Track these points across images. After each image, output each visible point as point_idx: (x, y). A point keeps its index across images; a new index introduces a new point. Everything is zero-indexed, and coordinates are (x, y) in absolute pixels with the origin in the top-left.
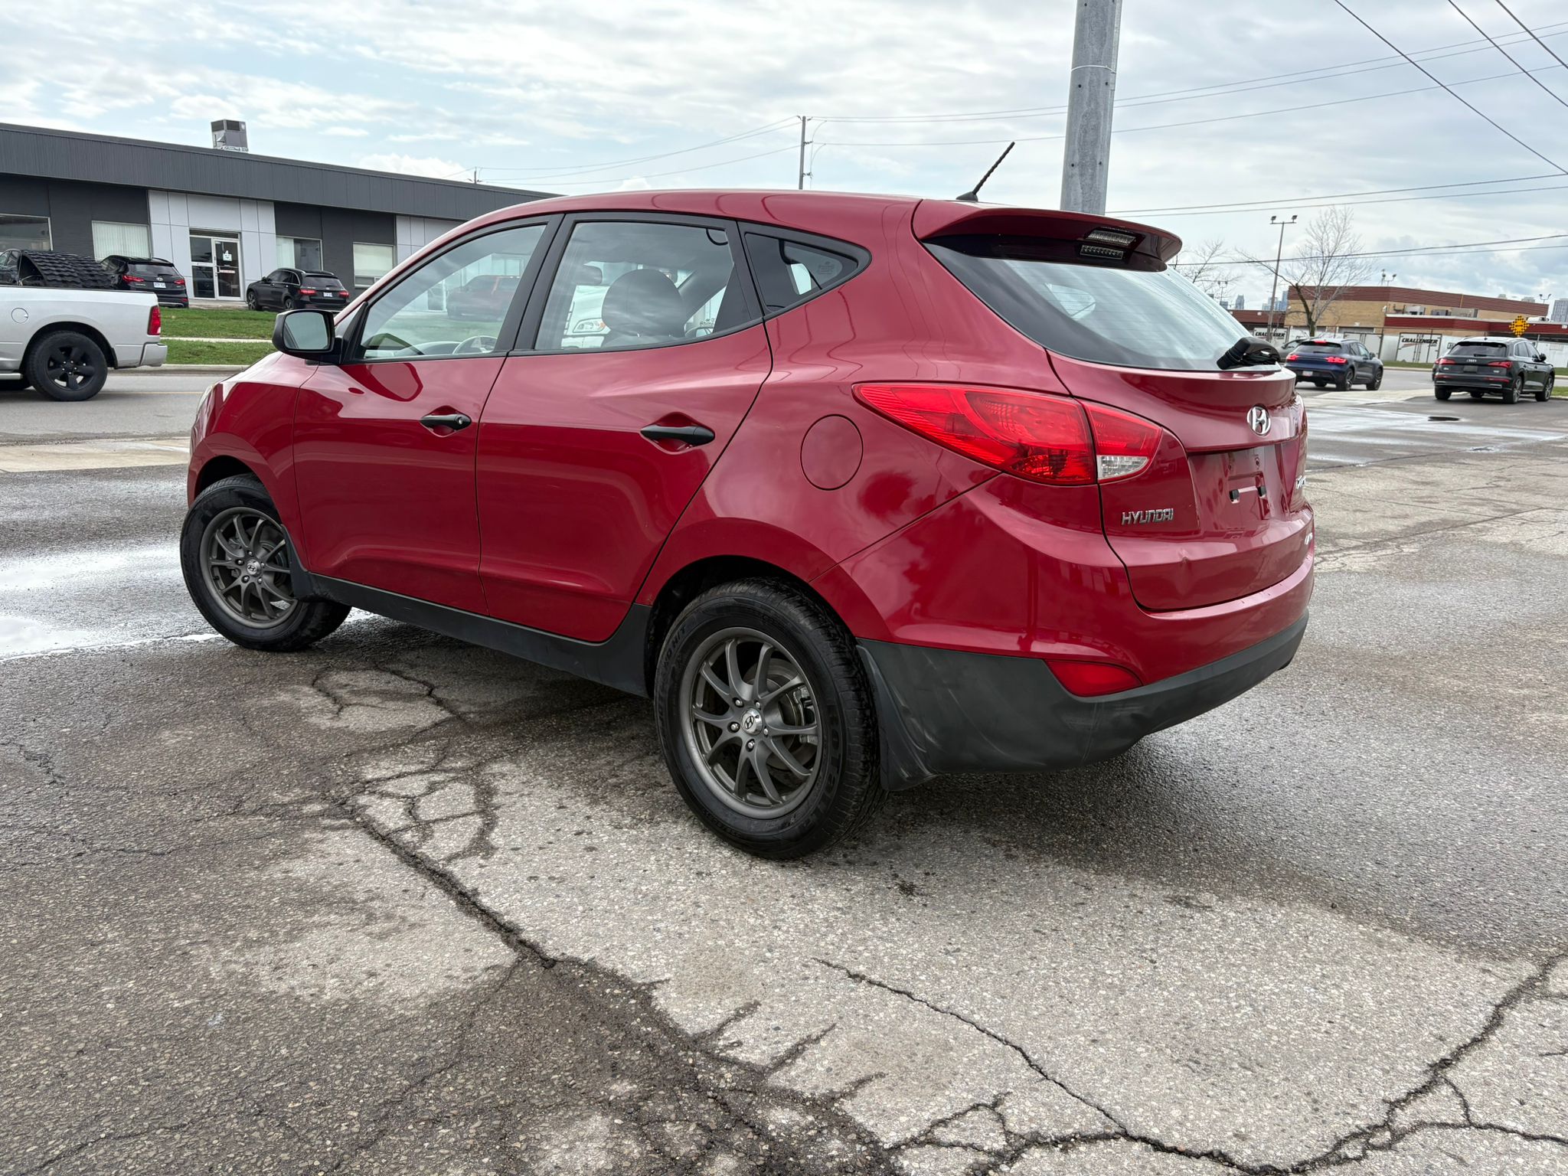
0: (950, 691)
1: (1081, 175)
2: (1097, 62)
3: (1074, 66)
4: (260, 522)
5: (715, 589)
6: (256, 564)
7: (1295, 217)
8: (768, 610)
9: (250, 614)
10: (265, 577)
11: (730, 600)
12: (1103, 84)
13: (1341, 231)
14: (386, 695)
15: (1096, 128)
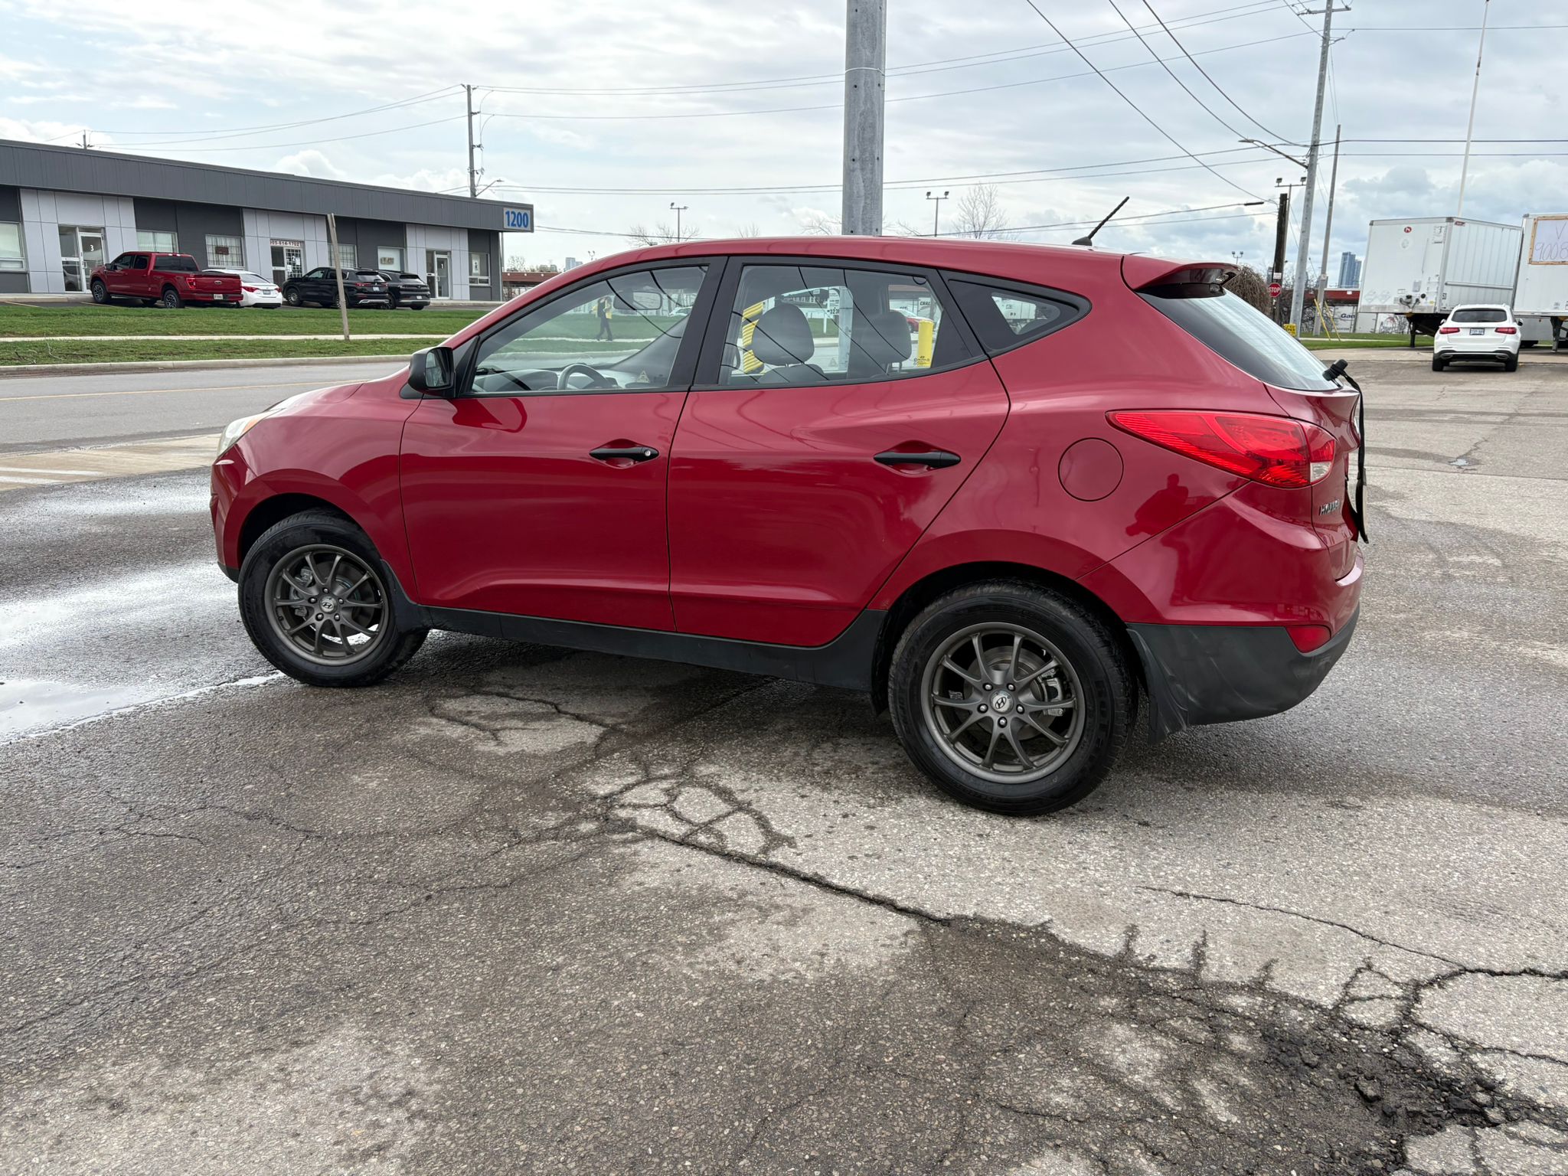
0: (1212, 659)
1: (862, 169)
2: (869, 64)
3: (847, 68)
4: (338, 558)
5: (961, 591)
6: (331, 602)
7: (947, 193)
8: (1029, 606)
9: (322, 652)
10: (343, 613)
11: (986, 601)
12: (876, 86)
13: (988, 207)
14: (527, 717)
15: (873, 126)
